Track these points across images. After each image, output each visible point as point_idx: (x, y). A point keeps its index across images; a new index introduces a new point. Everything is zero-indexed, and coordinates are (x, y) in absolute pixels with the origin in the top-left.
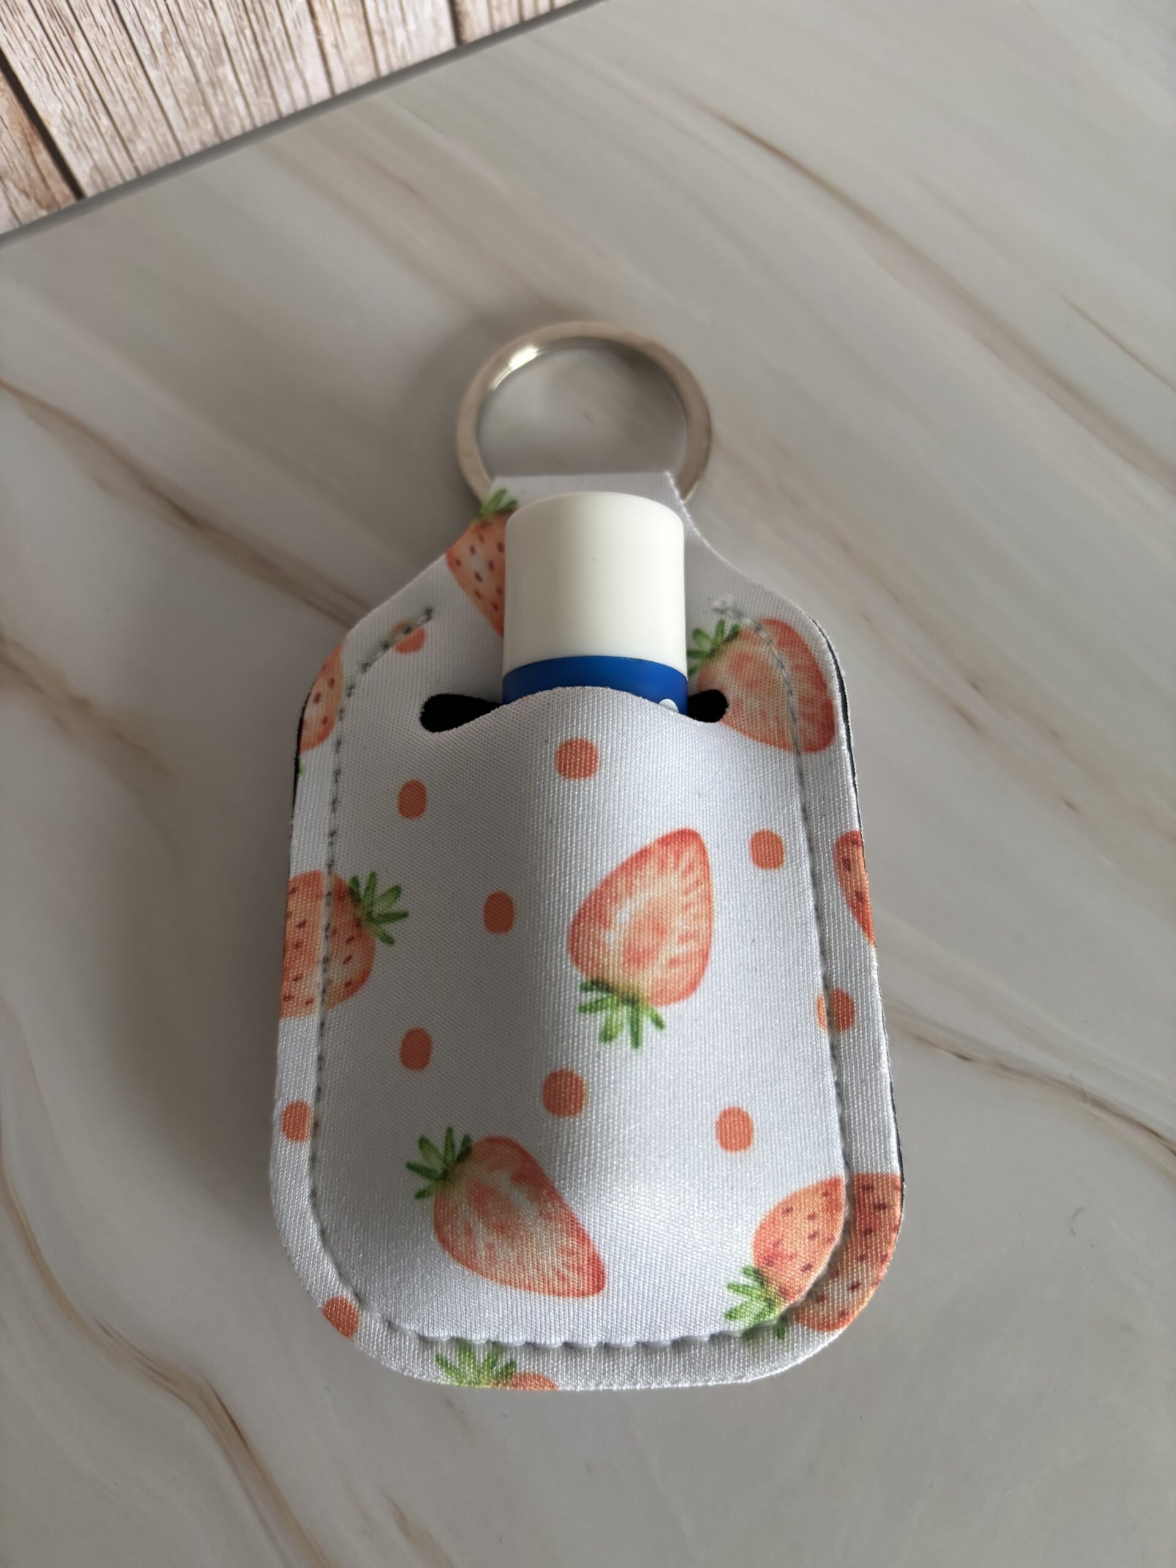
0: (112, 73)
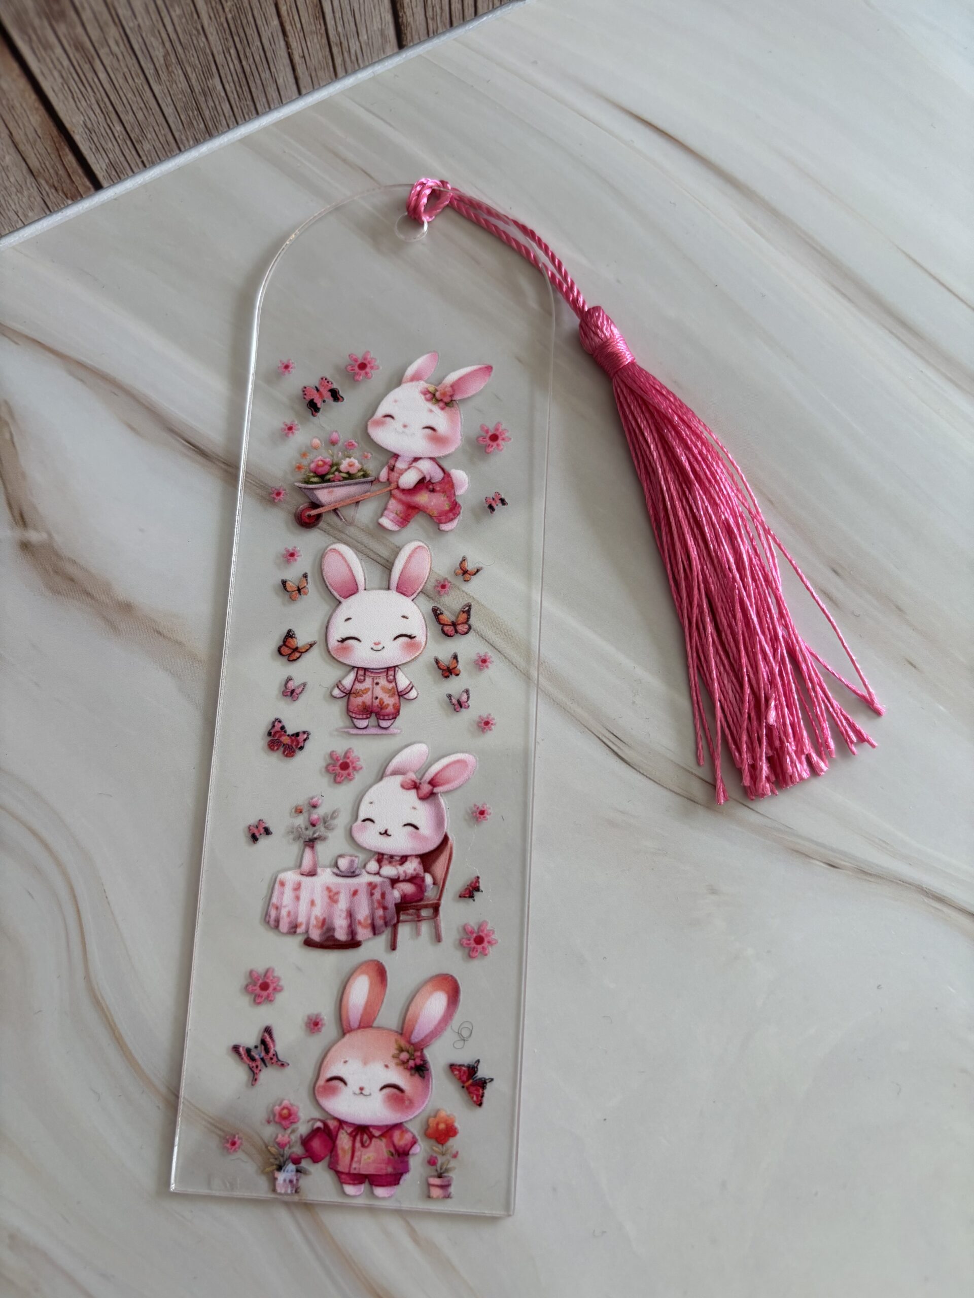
0: (124, 91)
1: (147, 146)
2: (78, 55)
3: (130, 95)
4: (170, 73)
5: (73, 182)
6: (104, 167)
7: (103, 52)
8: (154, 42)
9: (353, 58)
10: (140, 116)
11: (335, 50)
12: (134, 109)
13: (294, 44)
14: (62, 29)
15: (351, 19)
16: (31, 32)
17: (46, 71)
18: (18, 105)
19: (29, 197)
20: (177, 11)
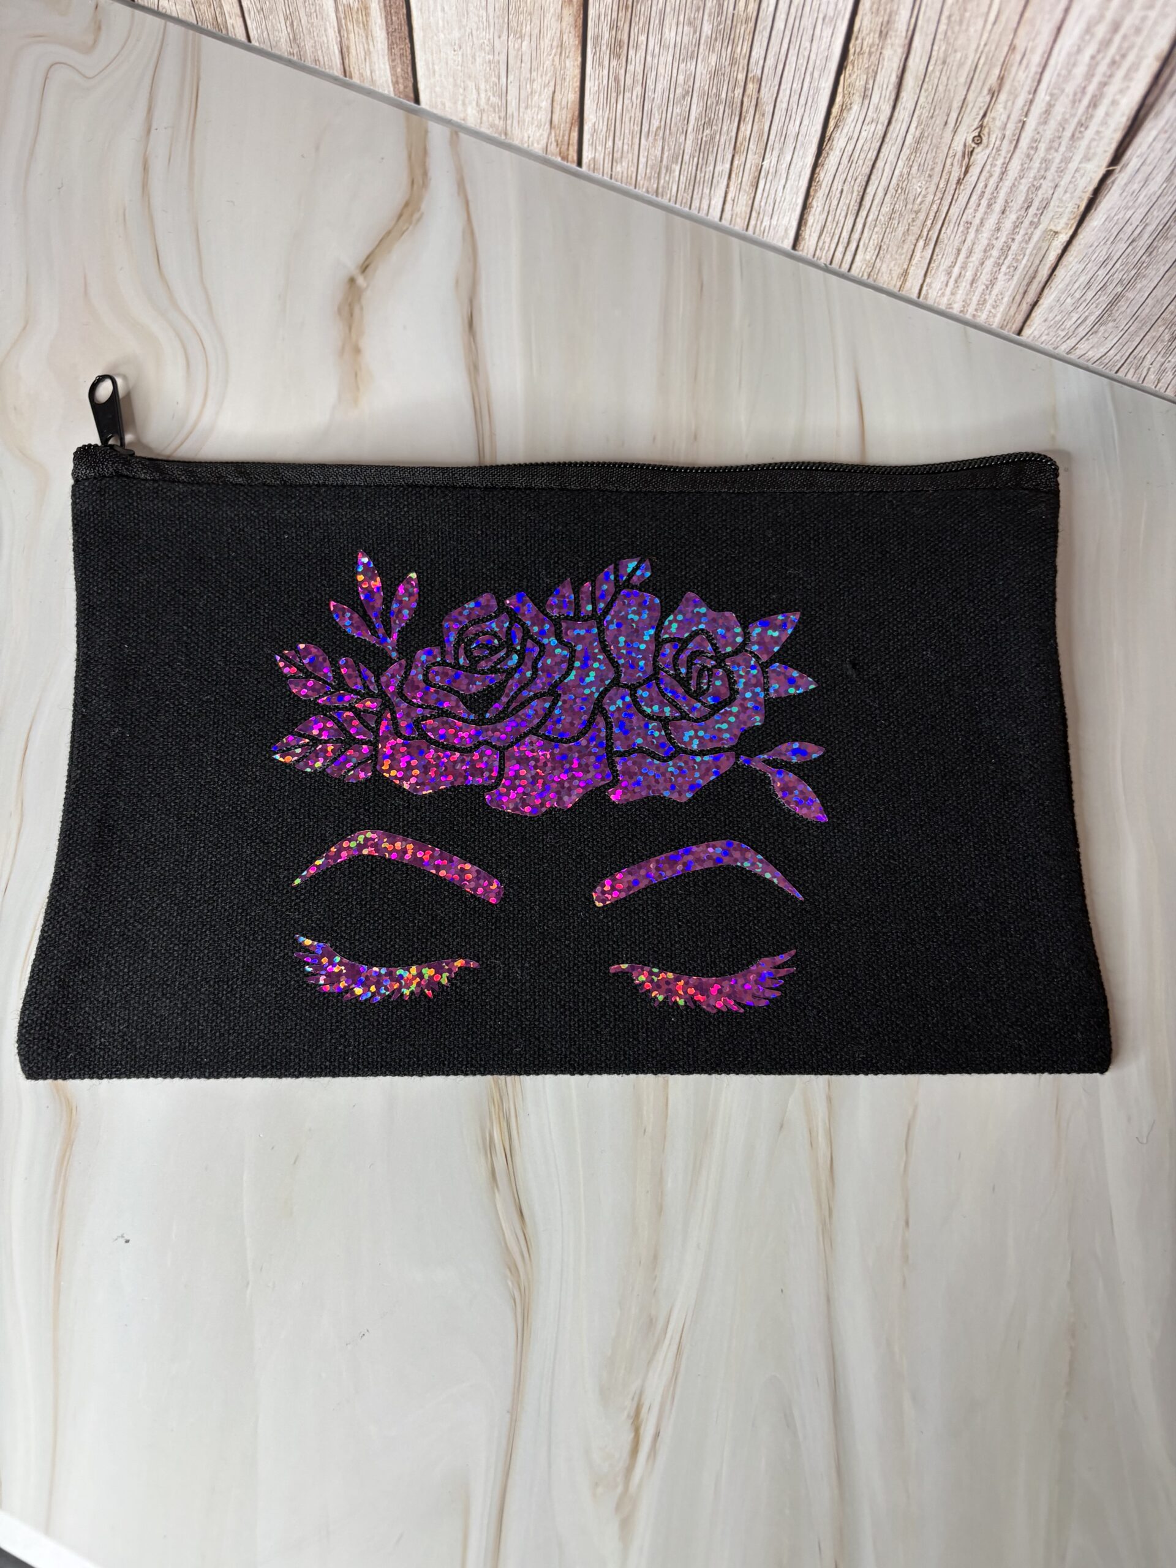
1: (619, 169)
2: (613, 84)
3: (627, 131)
4: (655, 140)
5: (568, 149)
6: (590, 157)
7: (627, 95)
8: (657, 116)
9: (762, 229)
10: (626, 147)
11: (754, 214)
12: (626, 141)
13: (732, 188)
14: (614, 63)
15: (772, 204)
16: (598, 49)
17: (593, 75)
18: (568, 80)
19: (541, 135)
20: (677, 110)
